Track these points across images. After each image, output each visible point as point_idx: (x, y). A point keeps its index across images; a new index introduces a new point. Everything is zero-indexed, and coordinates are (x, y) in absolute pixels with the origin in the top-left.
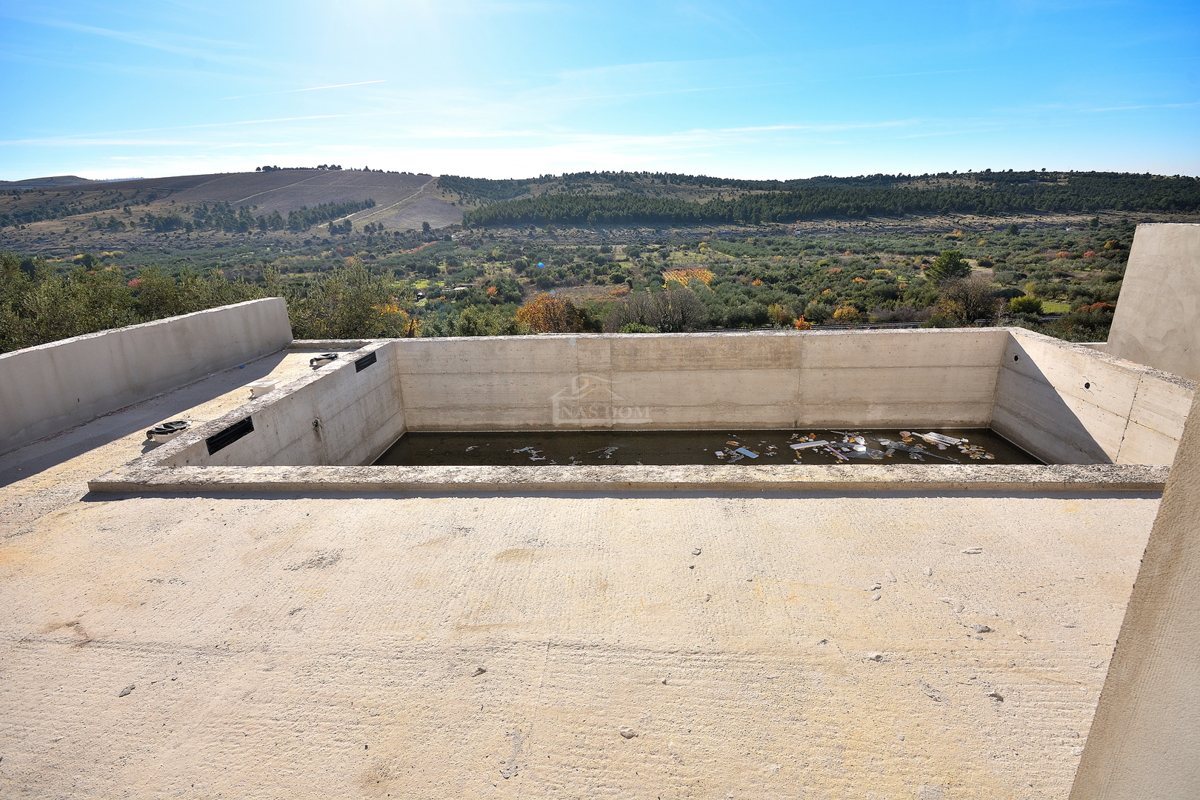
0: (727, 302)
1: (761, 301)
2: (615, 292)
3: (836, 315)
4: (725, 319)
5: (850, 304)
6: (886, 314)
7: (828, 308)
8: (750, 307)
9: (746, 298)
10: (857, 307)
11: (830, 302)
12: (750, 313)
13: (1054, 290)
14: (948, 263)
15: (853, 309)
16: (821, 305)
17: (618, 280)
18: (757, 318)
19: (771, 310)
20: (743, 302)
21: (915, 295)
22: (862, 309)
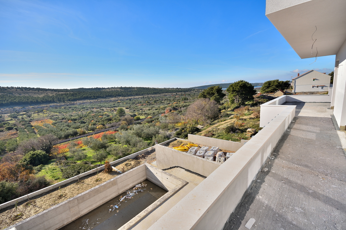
0: (61, 130)
1: (73, 128)
2: (10, 134)
3: (97, 128)
4: (63, 136)
5: (100, 124)
6: (110, 125)
7: (95, 127)
8: (71, 131)
9: (68, 128)
10: (102, 124)
11: (94, 124)
12: (71, 133)
13: (141, 113)
14: (120, 111)
15: (102, 126)
16: (93, 126)
17: (10, 129)
18: (74, 134)
19: (78, 130)
20: (67, 129)
21: (115, 119)
22: (104, 125)
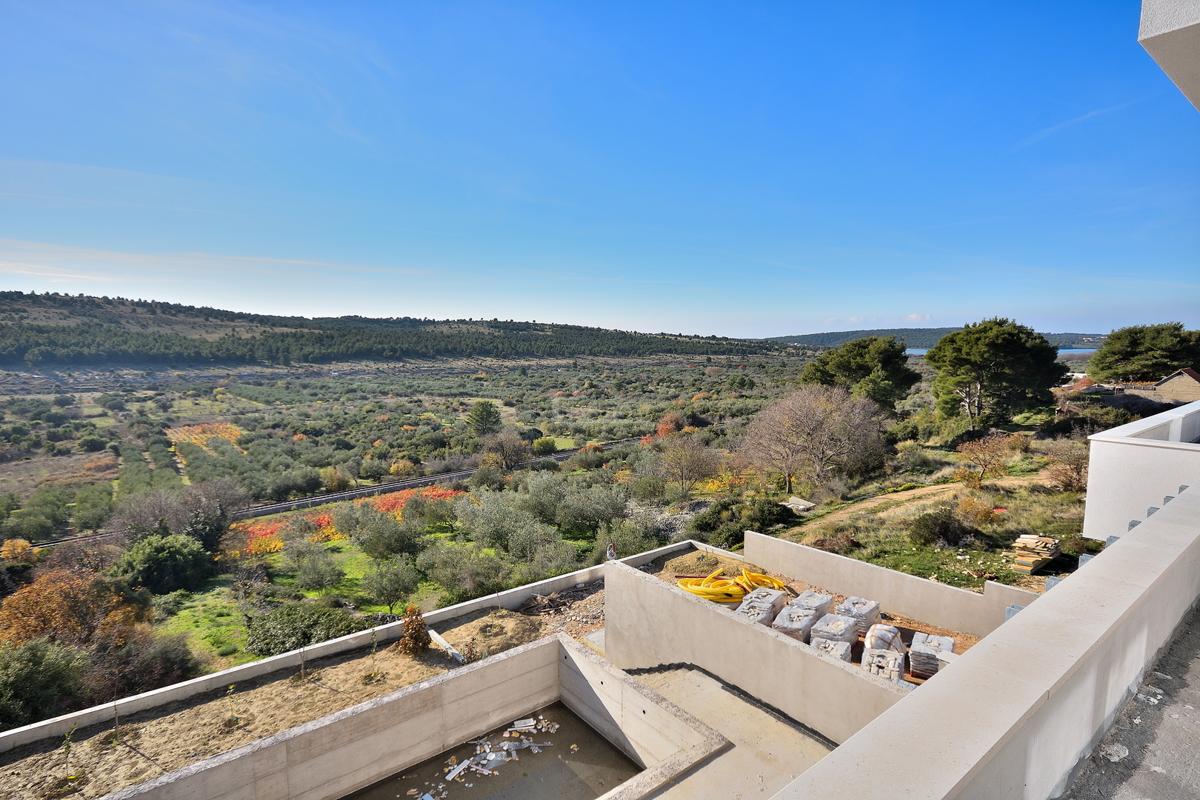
0: (266, 466)
1: (308, 462)
2: (93, 465)
3: (393, 469)
4: (269, 491)
5: (403, 457)
6: (438, 464)
7: (384, 464)
8: (298, 473)
9: (290, 460)
10: (410, 458)
11: (383, 456)
12: (300, 481)
13: (561, 428)
14: (482, 412)
15: (409, 464)
16: (377, 462)
17: (94, 446)
18: (308, 485)
19: (325, 473)
20: (287, 466)
21: (460, 442)
22: (416, 461)
